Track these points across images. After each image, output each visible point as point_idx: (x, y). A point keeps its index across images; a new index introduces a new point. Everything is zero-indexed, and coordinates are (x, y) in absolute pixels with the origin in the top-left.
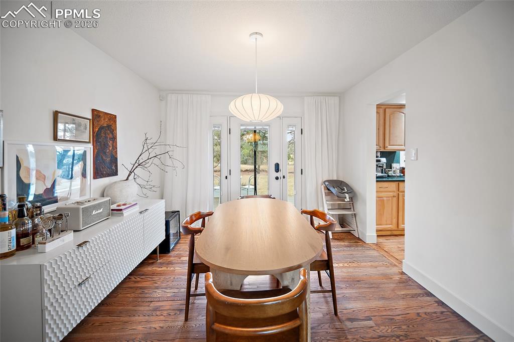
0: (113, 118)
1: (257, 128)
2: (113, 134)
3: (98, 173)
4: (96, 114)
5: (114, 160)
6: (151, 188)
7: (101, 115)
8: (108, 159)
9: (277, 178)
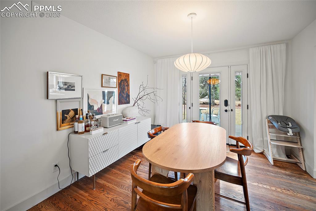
0: (128, 75)
1: (211, 75)
2: (127, 83)
3: (120, 102)
4: (120, 74)
5: (128, 96)
6: (147, 111)
7: (122, 74)
8: (125, 96)
9: (226, 111)
